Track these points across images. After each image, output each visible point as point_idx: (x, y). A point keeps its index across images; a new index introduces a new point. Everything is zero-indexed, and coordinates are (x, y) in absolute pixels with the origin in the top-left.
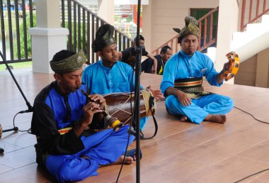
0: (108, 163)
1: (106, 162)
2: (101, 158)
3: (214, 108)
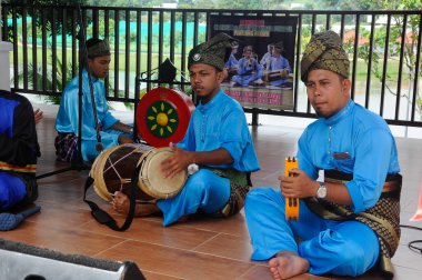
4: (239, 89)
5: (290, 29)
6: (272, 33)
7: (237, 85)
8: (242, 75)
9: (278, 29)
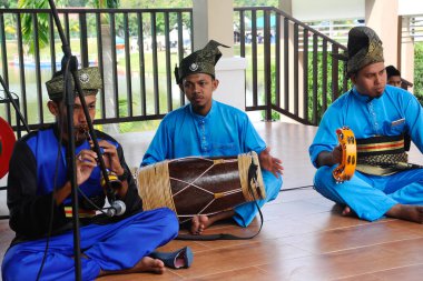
0: (118, 268)
1: (114, 267)
2: (107, 259)
3: (412, 194)
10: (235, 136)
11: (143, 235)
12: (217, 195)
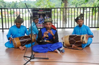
4: (39, 24)
5: (50, 12)
6: (46, 13)
7: (39, 23)
8: (40, 21)
9: (47, 12)
10: (86, 31)
11: (55, 46)
12: (76, 41)
